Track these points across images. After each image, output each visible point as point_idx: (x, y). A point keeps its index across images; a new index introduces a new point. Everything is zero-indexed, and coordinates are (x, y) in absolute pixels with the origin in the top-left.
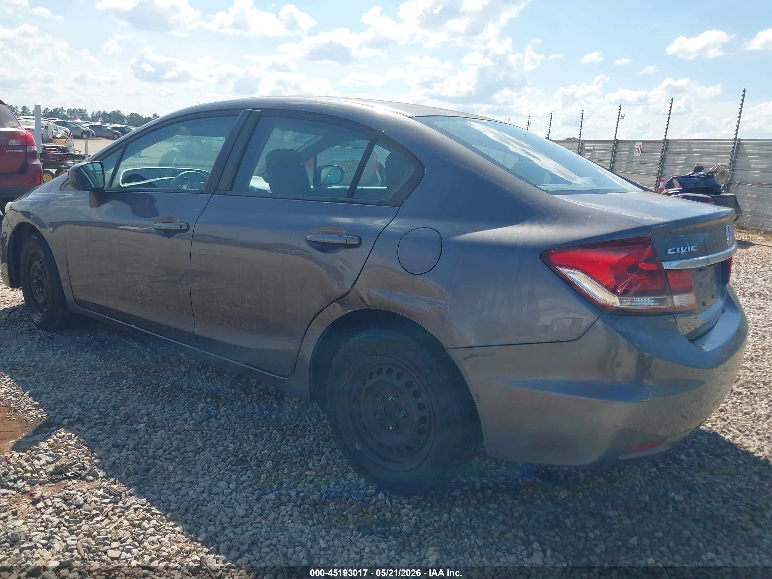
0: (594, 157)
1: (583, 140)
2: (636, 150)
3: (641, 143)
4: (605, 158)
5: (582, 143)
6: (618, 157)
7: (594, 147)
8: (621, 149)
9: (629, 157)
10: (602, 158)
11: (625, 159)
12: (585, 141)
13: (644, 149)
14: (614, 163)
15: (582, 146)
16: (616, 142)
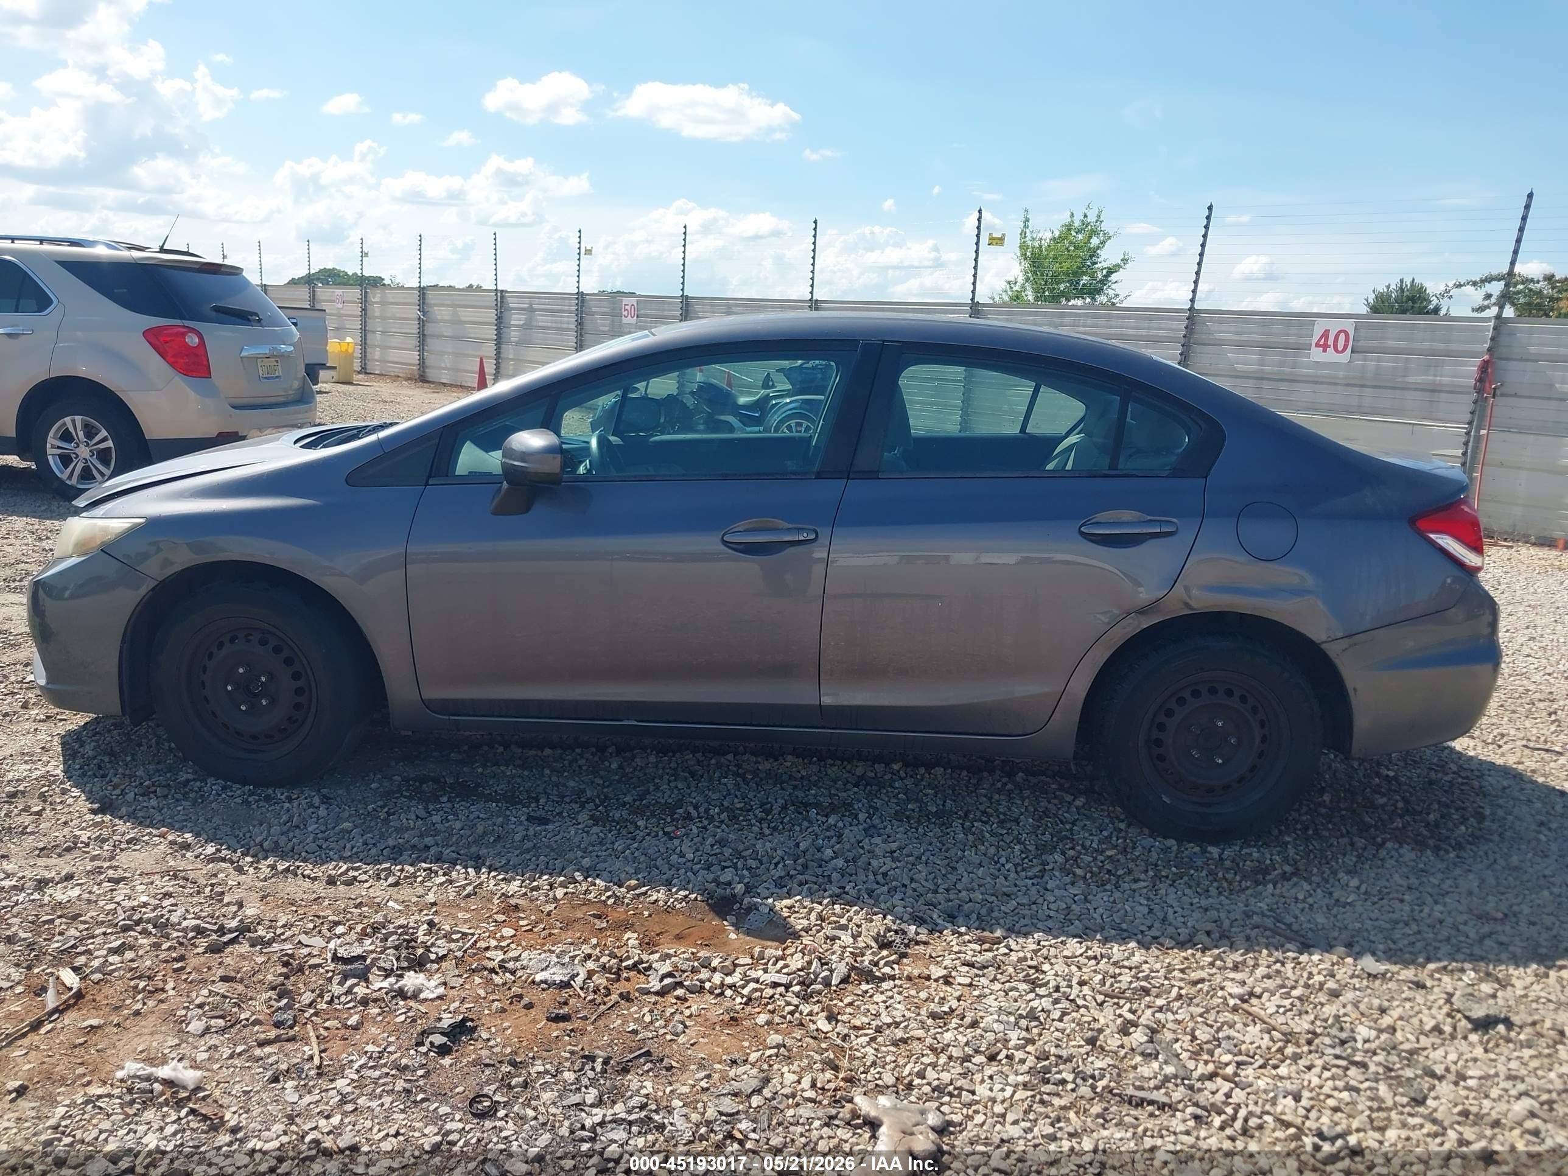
0: (534, 323)
1: (502, 291)
2: (625, 313)
3: (633, 301)
4: (559, 325)
5: (502, 297)
6: (588, 325)
7: (531, 305)
8: (594, 309)
9: (612, 325)
10: (554, 325)
11: (606, 329)
12: (506, 292)
13: (642, 312)
14: (581, 336)
15: (502, 302)
16: (581, 297)
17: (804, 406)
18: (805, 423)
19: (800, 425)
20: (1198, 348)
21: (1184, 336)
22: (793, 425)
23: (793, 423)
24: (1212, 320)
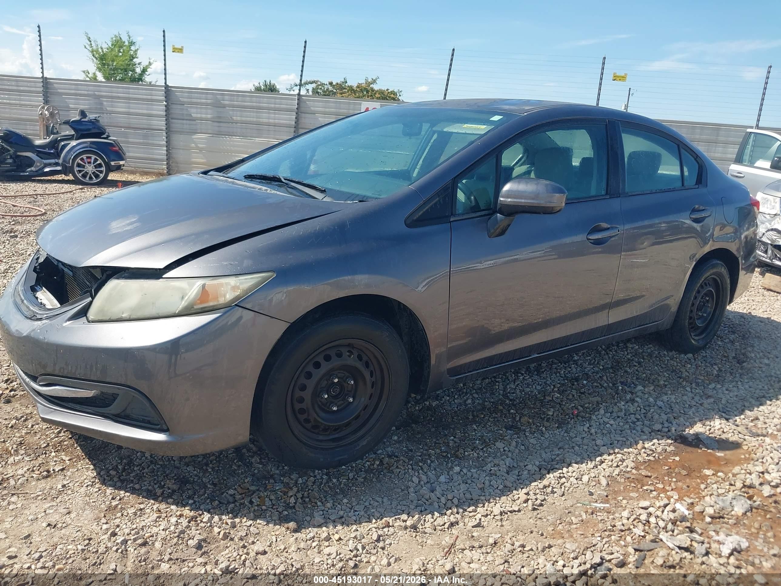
17: (92, 145)
18: (93, 157)
19: (90, 158)
20: (303, 115)
21: (297, 109)
22: (85, 158)
23: (84, 156)
24: (309, 100)
